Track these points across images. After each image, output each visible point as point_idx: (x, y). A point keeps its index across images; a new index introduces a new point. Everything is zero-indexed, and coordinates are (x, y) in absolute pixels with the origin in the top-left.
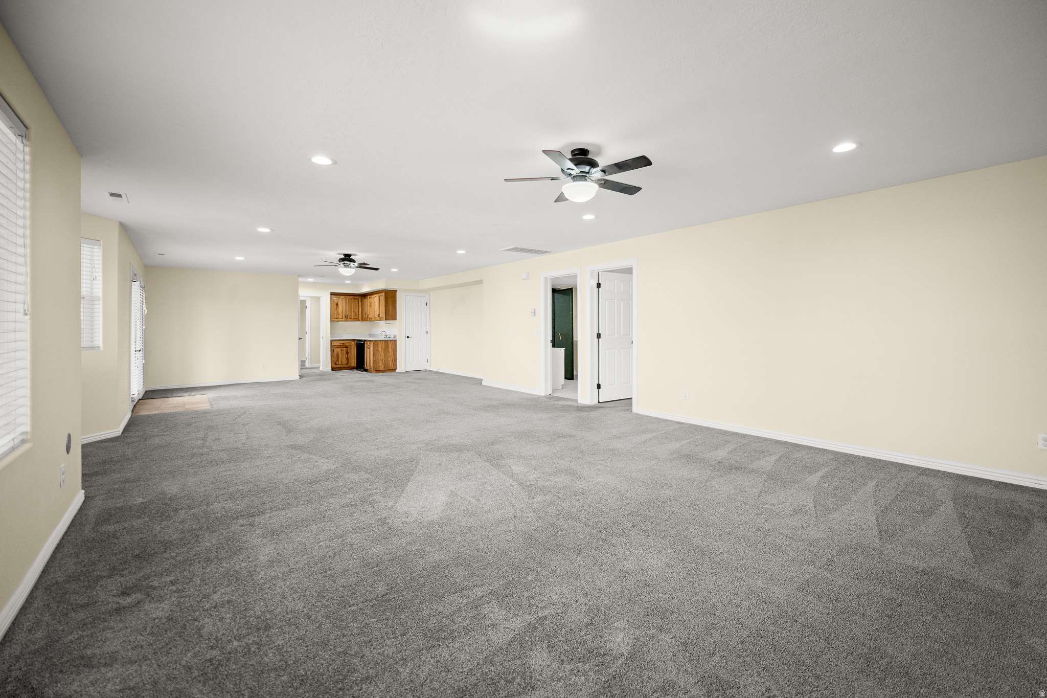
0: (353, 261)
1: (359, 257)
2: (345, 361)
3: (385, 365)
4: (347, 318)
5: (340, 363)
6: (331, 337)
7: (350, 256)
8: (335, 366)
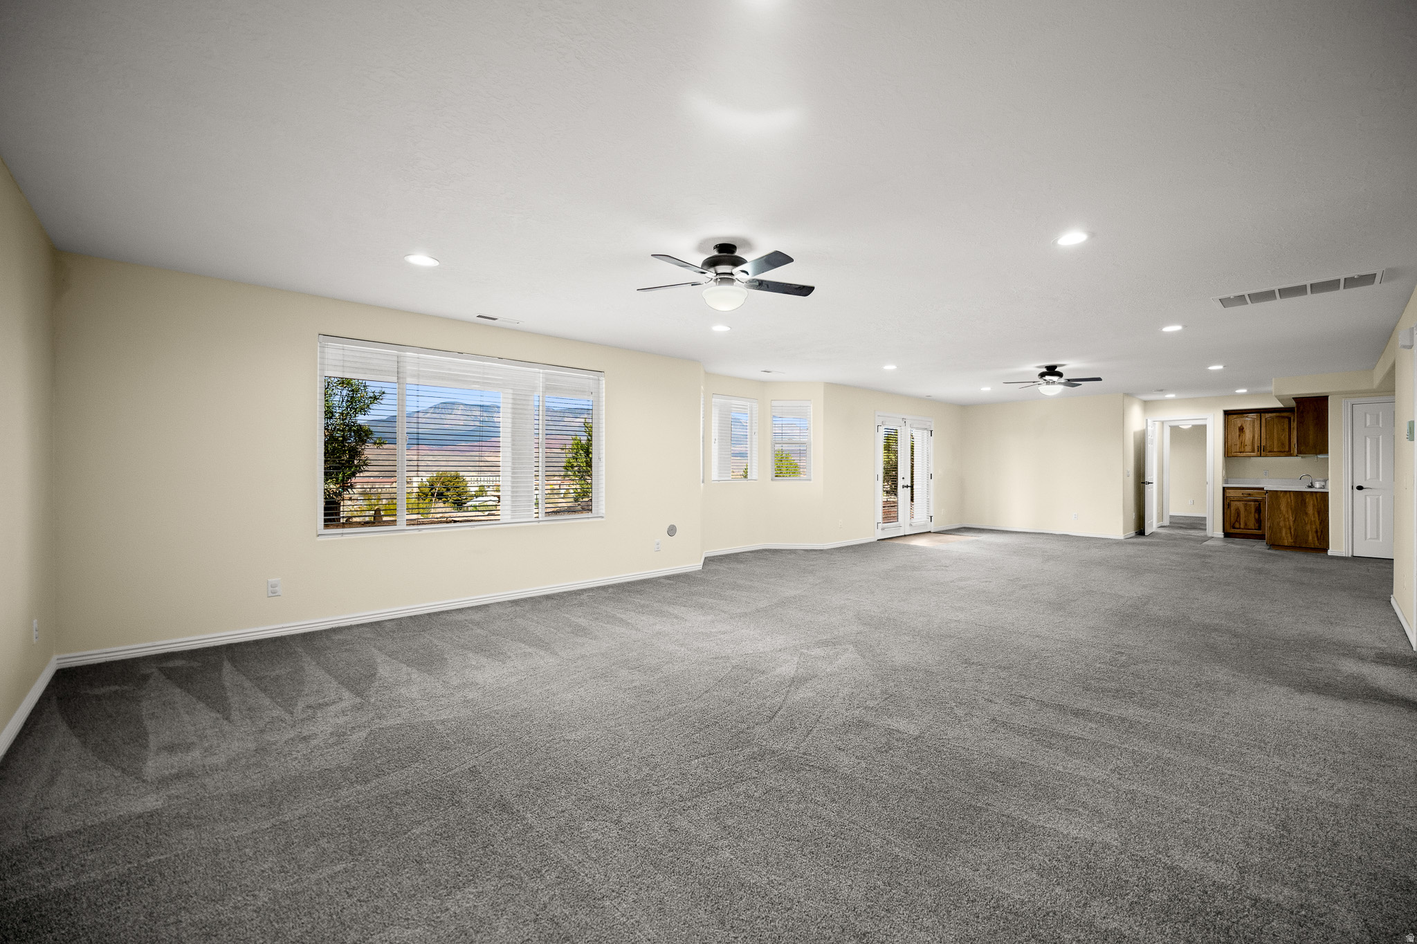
0: (1060, 375)
1: (1070, 367)
2: (1252, 523)
3: (1296, 537)
4: (1263, 451)
5: (1242, 526)
6: (1226, 481)
7: (1055, 367)
8: (1233, 531)
